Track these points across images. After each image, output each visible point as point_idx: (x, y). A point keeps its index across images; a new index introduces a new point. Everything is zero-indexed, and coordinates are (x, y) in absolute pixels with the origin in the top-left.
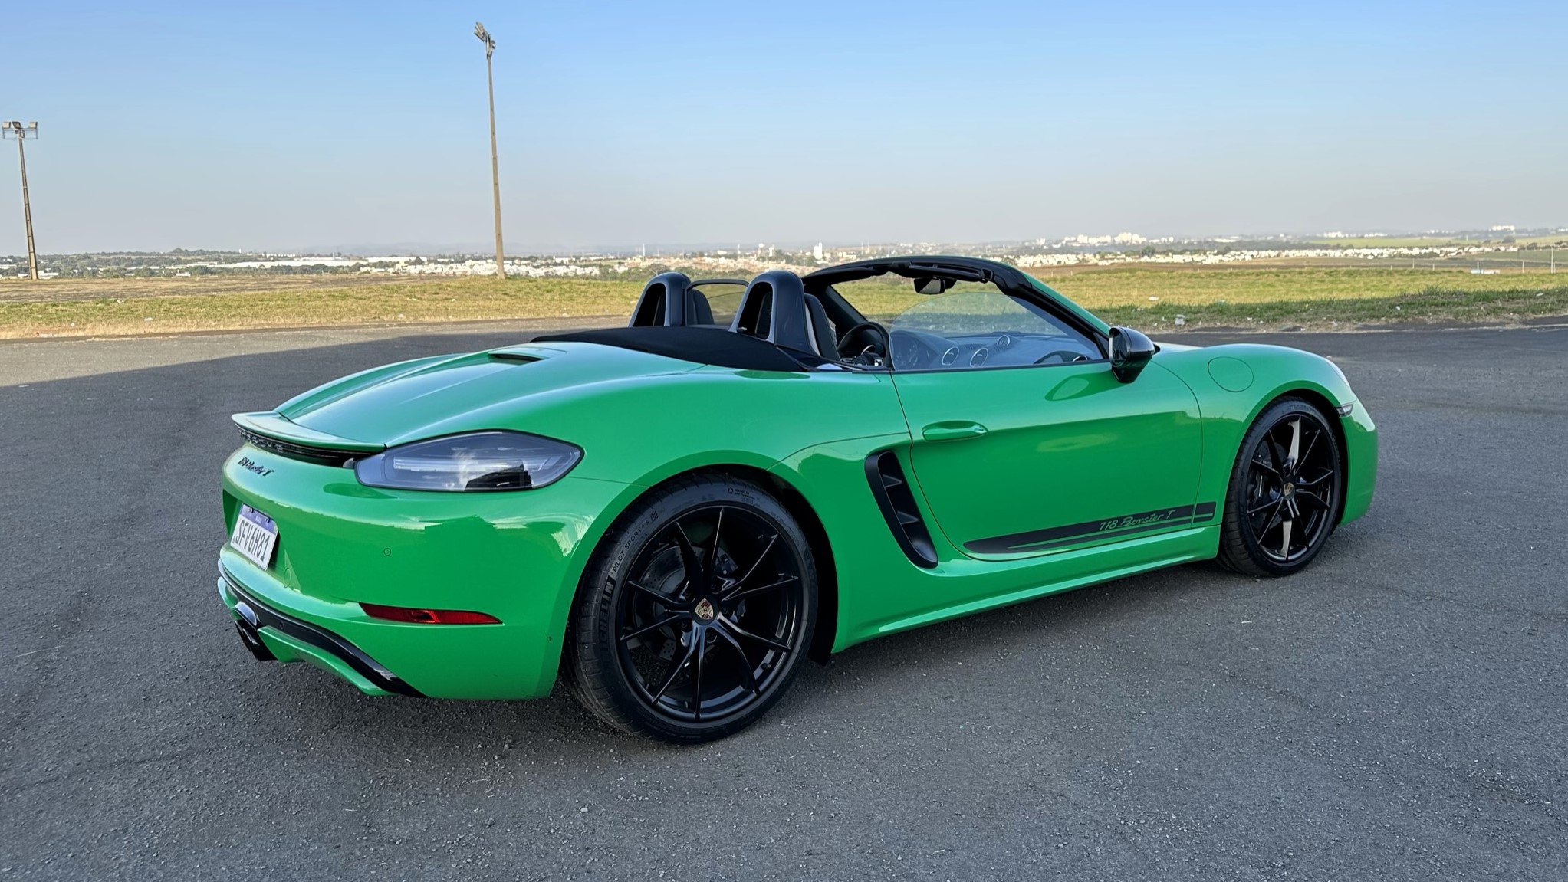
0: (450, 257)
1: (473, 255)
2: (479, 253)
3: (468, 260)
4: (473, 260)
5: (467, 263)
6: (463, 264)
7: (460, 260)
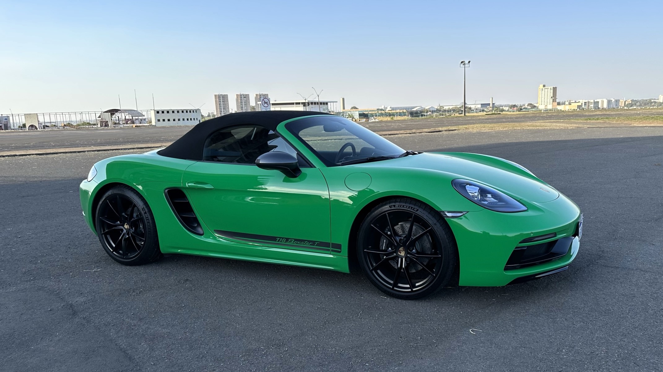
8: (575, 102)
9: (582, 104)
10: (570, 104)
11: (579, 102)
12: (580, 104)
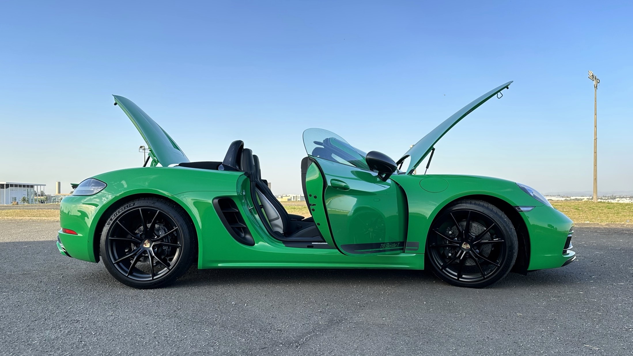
0: (608, 197)
1: (620, 196)
2: (623, 195)
3: (617, 198)
4: (619, 198)
5: (616, 199)
6: (614, 200)
7: (613, 198)
8: (286, 196)
9: (291, 197)
10: (282, 198)
11: (289, 196)
12: (289, 198)
